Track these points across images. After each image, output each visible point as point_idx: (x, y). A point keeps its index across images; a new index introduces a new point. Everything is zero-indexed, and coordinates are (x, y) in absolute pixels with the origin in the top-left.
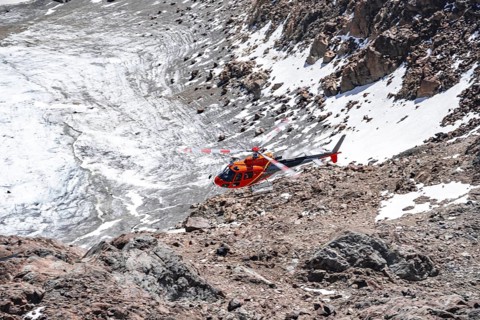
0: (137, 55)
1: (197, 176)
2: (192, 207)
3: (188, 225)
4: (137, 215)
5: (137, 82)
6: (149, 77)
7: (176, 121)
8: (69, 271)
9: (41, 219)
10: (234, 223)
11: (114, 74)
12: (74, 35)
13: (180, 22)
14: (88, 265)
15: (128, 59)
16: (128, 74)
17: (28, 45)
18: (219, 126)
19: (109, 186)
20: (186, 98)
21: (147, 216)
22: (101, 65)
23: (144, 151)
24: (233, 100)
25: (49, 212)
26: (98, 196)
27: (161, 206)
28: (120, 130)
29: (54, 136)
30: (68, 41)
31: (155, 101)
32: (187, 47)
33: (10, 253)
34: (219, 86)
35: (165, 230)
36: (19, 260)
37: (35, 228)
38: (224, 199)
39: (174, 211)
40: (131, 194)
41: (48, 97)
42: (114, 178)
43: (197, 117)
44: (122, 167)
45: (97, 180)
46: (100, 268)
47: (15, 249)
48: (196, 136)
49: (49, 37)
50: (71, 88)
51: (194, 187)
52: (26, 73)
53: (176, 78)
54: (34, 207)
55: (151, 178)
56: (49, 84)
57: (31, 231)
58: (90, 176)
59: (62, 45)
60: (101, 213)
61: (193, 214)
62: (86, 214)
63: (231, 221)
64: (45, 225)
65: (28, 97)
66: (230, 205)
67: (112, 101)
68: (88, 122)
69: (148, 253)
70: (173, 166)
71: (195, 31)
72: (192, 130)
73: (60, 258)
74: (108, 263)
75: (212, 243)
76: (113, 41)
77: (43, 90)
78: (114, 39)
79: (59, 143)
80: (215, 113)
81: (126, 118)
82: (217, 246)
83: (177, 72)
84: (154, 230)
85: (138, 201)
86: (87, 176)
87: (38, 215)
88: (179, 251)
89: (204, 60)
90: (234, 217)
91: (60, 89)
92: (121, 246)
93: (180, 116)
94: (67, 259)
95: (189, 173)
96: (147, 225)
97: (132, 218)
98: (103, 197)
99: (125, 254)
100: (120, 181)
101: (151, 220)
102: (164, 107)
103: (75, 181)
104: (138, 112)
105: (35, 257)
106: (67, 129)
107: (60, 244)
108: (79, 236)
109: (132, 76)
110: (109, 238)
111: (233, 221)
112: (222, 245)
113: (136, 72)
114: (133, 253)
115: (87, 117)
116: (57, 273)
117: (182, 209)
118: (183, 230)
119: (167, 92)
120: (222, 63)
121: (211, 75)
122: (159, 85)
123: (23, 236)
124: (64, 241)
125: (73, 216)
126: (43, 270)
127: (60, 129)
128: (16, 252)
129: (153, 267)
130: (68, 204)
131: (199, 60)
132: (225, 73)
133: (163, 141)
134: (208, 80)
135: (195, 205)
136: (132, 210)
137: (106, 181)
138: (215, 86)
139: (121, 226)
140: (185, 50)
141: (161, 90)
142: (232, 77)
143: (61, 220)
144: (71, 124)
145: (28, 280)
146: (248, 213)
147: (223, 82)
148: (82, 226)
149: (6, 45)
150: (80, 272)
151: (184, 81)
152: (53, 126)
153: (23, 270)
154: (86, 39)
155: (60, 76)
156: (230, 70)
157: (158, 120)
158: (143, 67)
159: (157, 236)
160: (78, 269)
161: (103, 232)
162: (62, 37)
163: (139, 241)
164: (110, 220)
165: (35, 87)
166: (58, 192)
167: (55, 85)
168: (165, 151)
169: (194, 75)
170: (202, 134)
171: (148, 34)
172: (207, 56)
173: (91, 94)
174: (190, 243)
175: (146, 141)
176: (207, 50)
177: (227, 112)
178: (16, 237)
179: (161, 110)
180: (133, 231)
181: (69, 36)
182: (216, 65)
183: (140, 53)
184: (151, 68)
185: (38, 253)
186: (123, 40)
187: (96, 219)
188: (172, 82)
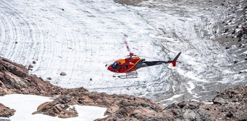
0: (200, 18)
1: (222, 78)
2: (218, 93)
3: (215, 101)
4: (191, 93)
5: (199, 30)
6: (205, 29)
7: (215, 51)
8: (156, 115)
9: (146, 90)
10: (237, 103)
11: (189, 25)
12: (172, 5)
13: (223, 5)
14: (165, 114)
15: (196, 19)
16: (195, 26)
17: (150, 7)
18: (235, 56)
19: (180, 78)
20: (222, 41)
21: (196, 94)
22: (183, 20)
23: (198, 63)
24: (243, 45)
25: (150, 87)
26: (174, 82)
27: (203, 90)
28: (188, 52)
29: (157, 51)
30: (169, 7)
31: (206, 41)
32: (225, 17)
33: (129, 103)
34: (238, 37)
35: (204, 102)
36: (133, 107)
37: (143, 93)
38: (234, 91)
39: (209, 94)
40: (190, 83)
41: (156, 33)
42: (183, 74)
43: (225, 50)
44: (187, 69)
45: (174, 74)
46: (171, 116)
47: (132, 102)
48: (224, 59)
49: (160, 4)
50: (168, 30)
51: (220, 83)
52: (147, 20)
53: (218, 31)
54: (143, 83)
55: (200, 76)
56: (158, 27)
57: (141, 94)
58: (171, 72)
59: (166, 9)
60: (174, 90)
61: (218, 96)
62: (167, 90)
63: (235, 101)
64: (148, 92)
65: (147, 31)
66: (236, 94)
67: (186, 38)
68: (174, 47)
69: (194, 112)
70: (211, 72)
71: (230, 10)
72: (222, 56)
73: (153, 109)
74: (175, 114)
75: (225, 111)
76: (190, 10)
77: (155, 29)
78: (191, 9)
79: (159, 55)
80: (234, 50)
81: (191, 47)
82: (227, 113)
83: (219, 28)
84: (199, 101)
85: (193, 86)
86: (170, 72)
87: (145, 87)
88: (209, 113)
89: (232, 24)
90: (237, 100)
91: (162, 29)
92: (182, 107)
93: (217, 49)
94: (156, 109)
95: (218, 76)
96: (195, 98)
97: (189, 94)
98: (176, 83)
99: (183, 111)
100: (185, 76)
101: (198, 96)
102: (210, 44)
103: (164, 73)
104: (198, 45)
105: (141, 107)
106: (163, 49)
107: (153, 102)
108: (163, 99)
109: (197, 28)
110: (177, 102)
111: (236, 101)
112: (230, 112)
113: (199, 26)
114: (187, 111)
115: (173, 44)
116: (150, 116)
117: (213, 93)
118: (212, 103)
119: (213, 37)
120: (240, 26)
121: (234, 32)
122: (209, 33)
123: (136, 96)
124: (155, 101)
125: (161, 90)
126: (144, 114)
127: (160, 48)
128: (133, 103)
129: (196, 118)
130: (159, 84)
131: (229, 24)
132: (241, 31)
133: (208, 60)
134: (233, 34)
135: (219, 92)
136: (189, 90)
137: (178, 75)
138: (236, 37)
139: (183, 97)
140: (223, 18)
141: (210, 35)
142: (244, 33)
143: (155, 91)
144: (165, 47)
145: (136, 117)
146: (244, 99)
147: (240, 35)
148: (165, 95)
149: (140, 6)
150: (161, 117)
151: (221, 33)
152: (157, 47)
153: (134, 112)
154: (178, 8)
155: (163, 24)
156: (244, 30)
157: (207, 50)
158: (202, 24)
159: (200, 104)
160: (160, 115)
161: (174, 99)
162: (166, 5)
163: (191, 105)
164: (178, 94)
165: (151, 27)
166: (156, 78)
167: (160, 27)
168: (209, 65)
169: (227, 30)
170: (227, 59)
171: (207, 9)
172: (234, 23)
173: (177, 33)
174: (215, 109)
175: (200, 59)
176: (234, 20)
177: (240, 50)
178: (133, 96)
179: (209, 45)
180: (189, 100)
181: (170, 5)
182: (237, 27)
183: (202, 17)
184: (207, 25)
185: (143, 105)
186: (195, 10)
187: (172, 92)
188: (216, 32)
